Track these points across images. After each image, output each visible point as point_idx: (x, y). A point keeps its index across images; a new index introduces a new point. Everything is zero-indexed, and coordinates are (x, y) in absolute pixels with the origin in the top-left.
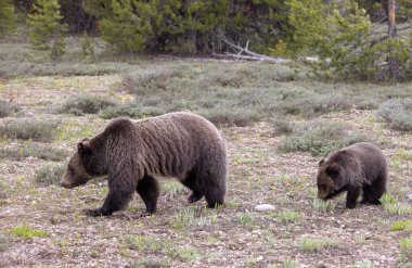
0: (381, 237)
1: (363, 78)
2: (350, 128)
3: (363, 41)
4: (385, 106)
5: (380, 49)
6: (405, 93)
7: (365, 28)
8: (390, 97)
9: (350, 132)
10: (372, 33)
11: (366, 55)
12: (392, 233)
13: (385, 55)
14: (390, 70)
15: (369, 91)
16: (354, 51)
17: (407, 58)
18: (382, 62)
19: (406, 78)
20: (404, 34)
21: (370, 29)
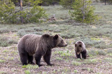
0: (19, 70)
1: (13, 23)
2: (9, 38)
3: (13, 12)
4: (20, 31)
5: (18, 14)
6: (25, 27)
7: (13, 8)
8: (21, 28)
9: (9, 39)
11: (14, 16)
12: (22, 69)
13: (19, 16)
14: (21, 20)
15: (15, 27)
16: (10, 15)
17: (26, 17)
18: (19, 18)
19: (26, 23)
20: (25, 10)
21: (15, 8)
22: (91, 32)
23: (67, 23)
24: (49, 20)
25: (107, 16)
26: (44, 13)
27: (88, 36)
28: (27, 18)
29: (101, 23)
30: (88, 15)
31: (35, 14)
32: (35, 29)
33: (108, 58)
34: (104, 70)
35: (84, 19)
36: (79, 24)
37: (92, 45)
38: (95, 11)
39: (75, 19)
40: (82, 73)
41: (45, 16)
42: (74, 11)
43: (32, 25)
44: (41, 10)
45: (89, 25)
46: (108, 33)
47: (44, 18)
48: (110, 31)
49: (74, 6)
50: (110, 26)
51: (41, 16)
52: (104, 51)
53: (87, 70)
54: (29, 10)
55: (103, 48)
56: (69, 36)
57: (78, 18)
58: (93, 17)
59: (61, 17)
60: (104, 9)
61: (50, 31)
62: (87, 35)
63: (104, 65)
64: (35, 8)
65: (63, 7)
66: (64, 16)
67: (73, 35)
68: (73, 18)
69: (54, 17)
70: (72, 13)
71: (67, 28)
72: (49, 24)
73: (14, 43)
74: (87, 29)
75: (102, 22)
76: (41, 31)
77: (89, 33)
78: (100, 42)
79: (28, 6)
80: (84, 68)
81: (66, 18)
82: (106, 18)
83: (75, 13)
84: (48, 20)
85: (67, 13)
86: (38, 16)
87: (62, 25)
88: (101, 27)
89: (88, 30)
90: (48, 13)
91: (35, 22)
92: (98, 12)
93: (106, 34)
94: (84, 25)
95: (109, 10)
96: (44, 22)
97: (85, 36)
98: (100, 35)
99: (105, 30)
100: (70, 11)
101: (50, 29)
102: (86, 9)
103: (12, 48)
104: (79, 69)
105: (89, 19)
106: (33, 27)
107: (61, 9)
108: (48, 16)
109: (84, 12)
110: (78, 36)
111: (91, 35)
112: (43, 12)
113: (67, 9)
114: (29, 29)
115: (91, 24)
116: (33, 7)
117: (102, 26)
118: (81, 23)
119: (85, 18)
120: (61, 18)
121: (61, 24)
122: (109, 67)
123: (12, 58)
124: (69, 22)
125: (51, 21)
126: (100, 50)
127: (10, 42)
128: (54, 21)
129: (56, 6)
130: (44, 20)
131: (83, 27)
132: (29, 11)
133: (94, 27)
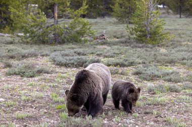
0: (52, 112)
1: (44, 42)
3: (43, 26)
4: (53, 55)
5: (50, 30)
6: (61, 49)
7: (44, 21)
8: (55, 51)
9: (37, 66)
10: (47, 23)
11: (45, 32)
12: (56, 110)
13: (53, 33)
14: (55, 39)
15: (46, 48)
16: (39, 31)
17: (63, 34)
18: (52, 36)
19: (62, 42)
20: (61, 23)
21: (46, 21)
22: (159, 58)
23: (123, 43)
24: (97, 38)
25: (183, 34)
26: (89, 29)
27: (154, 63)
28: (64, 36)
29: (174, 44)
30: (155, 33)
31: (75, 30)
32: (75, 52)
33: (184, 97)
34: (178, 114)
35: (148, 38)
36: (141, 45)
37: (160, 77)
38: (165, 27)
39: (134, 38)
40: (144, 118)
41: (91, 33)
42: (133, 26)
43: (71, 45)
44: (85, 25)
45: (156, 47)
46: (183, 59)
47: (90, 36)
48: (186, 57)
49: (133, 19)
50: (187, 49)
51: (84, 33)
52: (178, 86)
53: (152, 113)
54: (67, 23)
55: (176, 81)
56: (126, 63)
57: (139, 36)
58: (161, 35)
59: (115, 34)
60: (178, 24)
61: (98, 55)
62: (153, 61)
63: (177, 106)
64: (77, 21)
65: (117, 21)
66: (119, 33)
67: (132, 61)
68: (132, 36)
69: (103, 35)
70: (131, 30)
71: (124, 52)
72: (97, 45)
73: (45, 73)
74: (153, 53)
75: (175, 42)
76: (85, 55)
77: (155, 59)
78: (172, 73)
79: (65, 18)
80: (148, 111)
81: (122, 37)
82: (181, 38)
83: (135, 29)
84: (95, 39)
85: (123, 29)
86: (81, 33)
87: (116, 47)
88: (173, 51)
89: (155, 55)
90: (95, 29)
91: (76, 41)
92: (169, 28)
93: (181, 61)
94: (149, 47)
95: (185, 26)
96: (89, 43)
97: (150, 63)
98: (172, 62)
99: (180, 55)
100: (127, 27)
101: (98, 53)
102: (152, 24)
103: (42, 79)
104: (140, 112)
105: (156, 38)
106: (73, 48)
107: (114, 23)
108: (95, 33)
109: (149, 28)
110: (140, 63)
111: (158, 62)
112: (88, 27)
113: (123, 23)
114: (66, 52)
115: (158, 46)
116: (73, 20)
117: (175, 49)
118: (144, 44)
119: (150, 37)
120: (115, 37)
121: (114, 45)
122: (184, 109)
123: (42, 94)
124: (126, 42)
125: (100, 41)
126: (171, 85)
127: (38, 71)
128: (104, 41)
129: (108, 19)
130: (89, 38)
131: (146, 50)
132: (66, 26)
133: (163, 50)
